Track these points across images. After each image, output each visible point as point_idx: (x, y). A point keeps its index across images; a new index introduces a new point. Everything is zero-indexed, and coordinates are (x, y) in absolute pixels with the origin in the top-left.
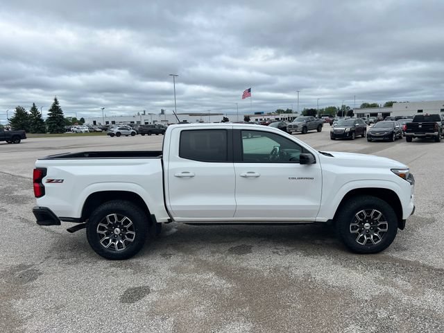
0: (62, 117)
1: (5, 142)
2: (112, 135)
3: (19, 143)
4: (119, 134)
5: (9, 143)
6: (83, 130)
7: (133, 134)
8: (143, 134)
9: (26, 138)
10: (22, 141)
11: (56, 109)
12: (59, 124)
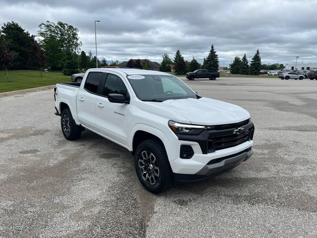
0: (260, 64)
1: (208, 79)
2: (282, 78)
3: (215, 80)
4: (287, 78)
5: (211, 80)
6: (273, 74)
7: (301, 78)
8: (312, 79)
9: (219, 77)
10: (216, 79)
11: (257, 58)
12: (256, 69)
